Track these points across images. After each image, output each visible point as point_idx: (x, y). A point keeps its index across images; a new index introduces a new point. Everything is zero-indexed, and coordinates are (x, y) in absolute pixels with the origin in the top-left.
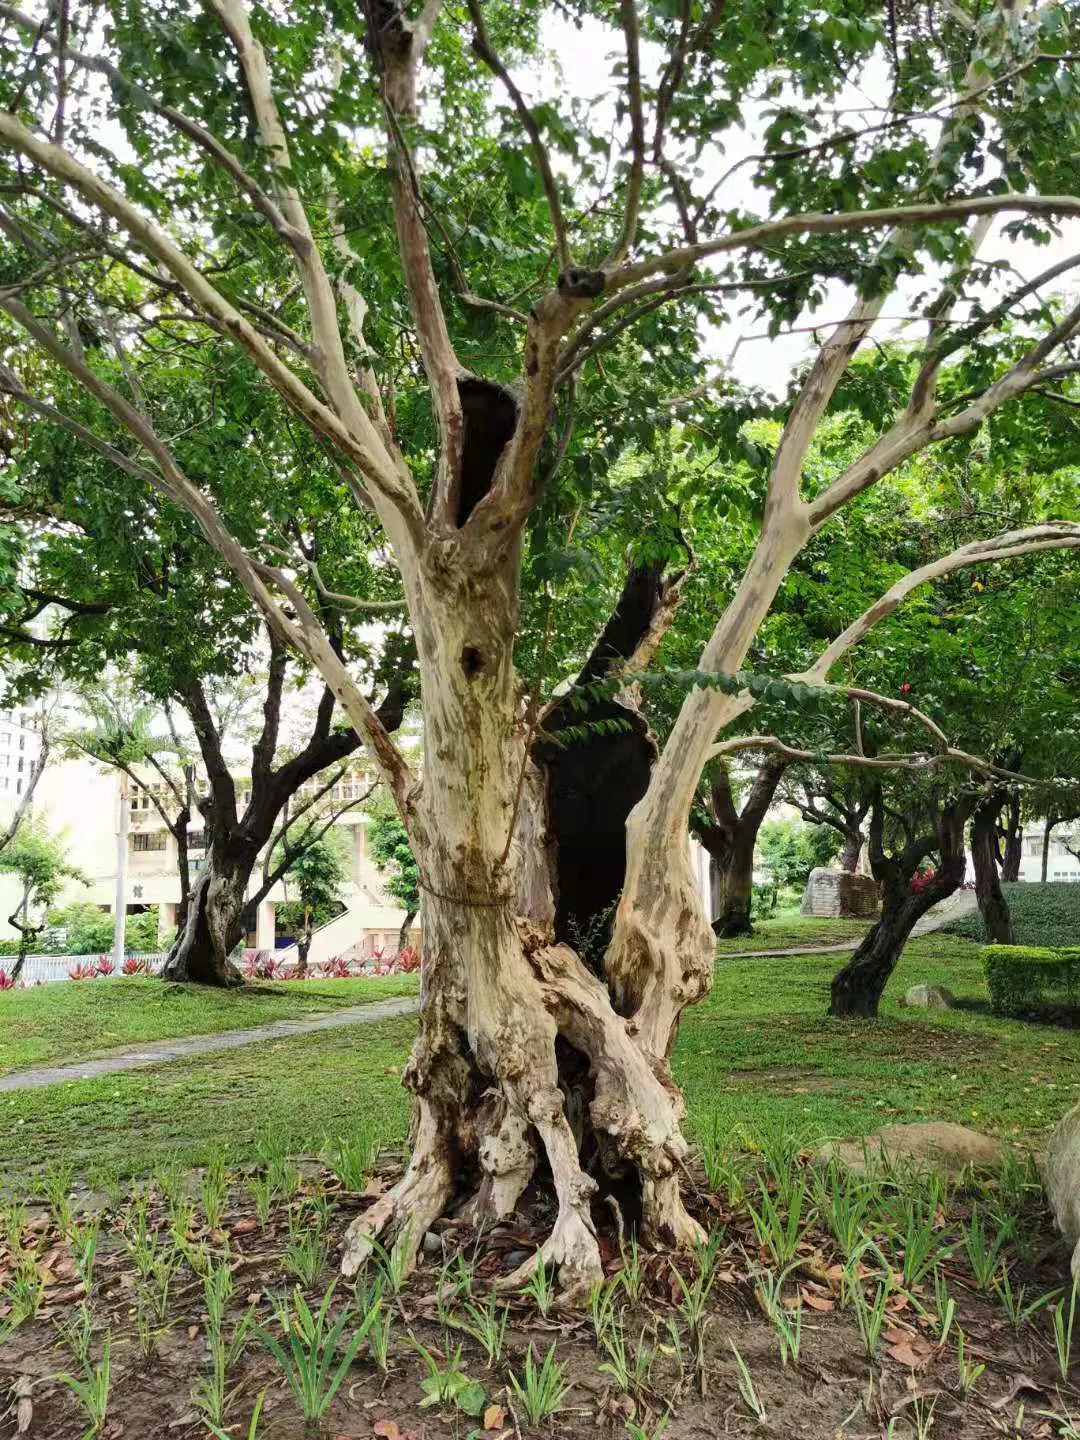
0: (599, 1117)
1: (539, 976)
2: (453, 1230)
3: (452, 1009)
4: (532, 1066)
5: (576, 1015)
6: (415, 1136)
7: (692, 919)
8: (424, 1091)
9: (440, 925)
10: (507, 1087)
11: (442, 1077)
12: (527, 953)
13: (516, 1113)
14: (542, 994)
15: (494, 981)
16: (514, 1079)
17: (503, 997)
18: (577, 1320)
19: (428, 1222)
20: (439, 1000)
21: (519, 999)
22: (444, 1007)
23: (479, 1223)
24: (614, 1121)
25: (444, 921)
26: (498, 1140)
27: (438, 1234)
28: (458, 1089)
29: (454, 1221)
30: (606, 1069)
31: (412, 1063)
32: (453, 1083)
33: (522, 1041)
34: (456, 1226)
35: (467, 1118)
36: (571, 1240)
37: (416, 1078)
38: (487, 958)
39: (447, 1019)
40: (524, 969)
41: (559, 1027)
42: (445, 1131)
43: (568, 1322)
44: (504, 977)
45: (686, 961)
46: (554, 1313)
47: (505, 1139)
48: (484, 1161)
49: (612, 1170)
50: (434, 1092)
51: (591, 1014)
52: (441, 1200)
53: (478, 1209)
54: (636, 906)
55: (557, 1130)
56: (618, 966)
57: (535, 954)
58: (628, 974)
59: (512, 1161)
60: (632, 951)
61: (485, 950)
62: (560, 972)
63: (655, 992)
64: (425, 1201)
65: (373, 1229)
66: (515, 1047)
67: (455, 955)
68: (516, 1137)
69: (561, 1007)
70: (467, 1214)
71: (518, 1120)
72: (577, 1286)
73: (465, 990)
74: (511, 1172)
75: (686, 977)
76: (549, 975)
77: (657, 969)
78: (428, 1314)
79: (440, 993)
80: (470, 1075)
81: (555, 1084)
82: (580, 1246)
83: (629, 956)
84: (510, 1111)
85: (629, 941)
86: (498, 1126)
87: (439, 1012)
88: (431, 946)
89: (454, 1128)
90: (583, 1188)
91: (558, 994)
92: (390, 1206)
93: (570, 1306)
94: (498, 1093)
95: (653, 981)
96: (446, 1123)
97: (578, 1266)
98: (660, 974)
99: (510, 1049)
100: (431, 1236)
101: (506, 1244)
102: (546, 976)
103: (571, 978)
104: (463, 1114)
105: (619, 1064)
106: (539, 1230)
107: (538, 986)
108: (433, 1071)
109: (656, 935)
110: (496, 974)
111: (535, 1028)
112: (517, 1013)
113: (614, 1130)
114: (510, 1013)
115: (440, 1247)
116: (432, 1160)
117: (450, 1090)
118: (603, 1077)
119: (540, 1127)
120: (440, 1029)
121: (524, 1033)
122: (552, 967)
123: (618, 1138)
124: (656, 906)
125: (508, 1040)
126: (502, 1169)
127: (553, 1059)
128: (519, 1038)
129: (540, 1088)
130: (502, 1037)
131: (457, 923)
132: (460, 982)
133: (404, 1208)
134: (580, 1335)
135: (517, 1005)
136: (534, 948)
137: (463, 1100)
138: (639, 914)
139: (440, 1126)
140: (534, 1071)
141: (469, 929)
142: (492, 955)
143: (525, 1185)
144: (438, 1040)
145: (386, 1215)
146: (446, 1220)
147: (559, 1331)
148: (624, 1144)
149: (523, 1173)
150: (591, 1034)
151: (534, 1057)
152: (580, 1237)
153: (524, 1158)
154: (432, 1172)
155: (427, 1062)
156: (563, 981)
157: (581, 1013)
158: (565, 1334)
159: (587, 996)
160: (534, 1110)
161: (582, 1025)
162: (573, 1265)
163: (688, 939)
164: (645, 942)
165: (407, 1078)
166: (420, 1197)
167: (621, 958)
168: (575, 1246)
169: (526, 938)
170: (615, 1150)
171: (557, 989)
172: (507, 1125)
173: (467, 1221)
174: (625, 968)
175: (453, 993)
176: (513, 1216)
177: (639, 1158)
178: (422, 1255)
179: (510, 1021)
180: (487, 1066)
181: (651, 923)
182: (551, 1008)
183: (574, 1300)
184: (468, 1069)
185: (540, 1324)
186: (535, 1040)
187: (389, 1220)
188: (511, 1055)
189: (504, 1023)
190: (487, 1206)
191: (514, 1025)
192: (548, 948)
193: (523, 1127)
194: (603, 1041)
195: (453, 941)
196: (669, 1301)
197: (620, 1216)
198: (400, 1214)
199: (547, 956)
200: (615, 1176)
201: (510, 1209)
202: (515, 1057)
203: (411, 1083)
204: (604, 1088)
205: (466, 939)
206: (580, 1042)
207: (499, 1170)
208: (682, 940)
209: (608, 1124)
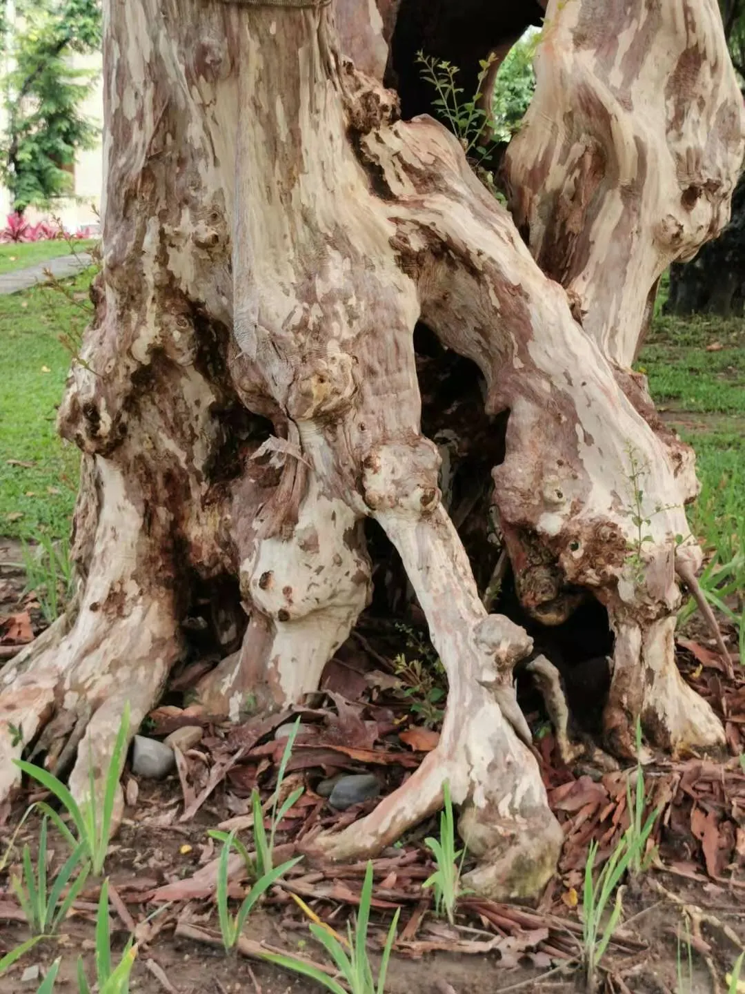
0: (517, 500)
1: (380, 188)
2: (194, 731)
3: (183, 264)
4: (367, 388)
5: (462, 277)
6: (90, 540)
7: (705, 68)
8: (112, 448)
9: (157, 58)
10: (313, 436)
11: (151, 415)
12: (355, 134)
13: (333, 491)
14: (391, 230)
15: (287, 195)
16: (329, 420)
17: (303, 234)
18: (527, 926)
19: (136, 718)
20: (150, 242)
21: (339, 240)
22: (163, 259)
23: (246, 714)
24: (551, 506)
25: (170, 49)
26: (293, 547)
27: (161, 738)
28: (188, 442)
29: (191, 711)
30: (533, 396)
31: (84, 385)
32: (175, 428)
33: (347, 334)
34: (193, 722)
35: (206, 502)
36: (482, 754)
37: (94, 417)
38: (272, 142)
39: (169, 289)
40: (349, 172)
41: (424, 304)
42: (158, 530)
43: (507, 932)
44: (310, 189)
45: (687, 163)
46: (469, 912)
47: (309, 546)
48: (257, 593)
49: (544, 607)
50: (134, 448)
51: (497, 274)
52: (159, 670)
53: (240, 684)
54: (580, 40)
55: (428, 528)
56: (538, 173)
57: (369, 140)
58: (557, 193)
59: (322, 592)
60: (572, 138)
61: (269, 123)
62: (427, 179)
63: (621, 230)
64: (123, 674)
65: (17, 732)
66: (332, 348)
67: (194, 131)
68: (332, 543)
69: (429, 260)
70: (215, 695)
71: (336, 504)
72: (513, 853)
73: (215, 217)
74: (318, 612)
75: (689, 197)
76: (402, 188)
77: (625, 180)
78: (188, 925)
79: (153, 225)
80: (215, 412)
81: (416, 430)
82: (501, 768)
83: (566, 150)
84: (316, 487)
85: (569, 116)
86: (291, 518)
87: (151, 271)
88: (131, 112)
89: (177, 522)
90: (504, 648)
91: (426, 230)
92: (47, 684)
93: (501, 893)
94: (289, 447)
95: (614, 207)
96: (162, 512)
97: (503, 808)
98: (632, 193)
99: (321, 354)
100: (147, 747)
101: (322, 761)
102: (395, 187)
103: (455, 195)
104: (196, 495)
105: (561, 385)
106: (384, 727)
107: (380, 211)
108: (131, 403)
109: (627, 105)
110: (292, 180)
111: (373, 307)
112: (337, 273)
113: (551, 524)
114: (322, 272)
115: (172, 768)
116: (132, 589)
117: (169, 444)
118: (524, 414)
119: (388, 522)
120: (151, 309)
121: (352, 317)
122: (407, 168)
123: (562, 541)
124: (625, 40)
125: (319, 333)
126: (298, 607)
127: (410, 377)
128: (341, 329)
129: (385, 440)
130: (302, 327)
131: (204, 51)
132: (205, 199)
133: (78, 688)
134: (541, 960)
135: (334, 255)
136: (370, 124)
137: (198, 465)
138: (587, 59)
139: (149, 517)
140: (372, 401)
141: (234, 67)
142: (283, 133)
143: (343, 635)
144: (148, 334)
145: (40, 704)
146: (174, 711)
147: (495, 954)
148: (578, 554)
149: (343, 613)
150: (495, 321)
151: (371, 372)
152: (499, 746)
153: (347, 584)
154: (135, 615)
155: (122, 384)
156: (438, 201)
157: (473, 272)
158: (509, 959)
159: (489, 235)
160: (377, 484)
161: (474, 303)
162: (492, 805)
163: (693, 113)
164: (605, 116)
165: (73, 419)
166: (115, 665)
167: (548, 153)
168: (492, 767)
169: (355, 98)
170: (553, 565)
171: (424, 219)
172: (311, 516)
173: (216, 710)
174: (557, 177)
175: (187, 224)
176: (320, 699)
177: (613, 583)
178: (133, 785)
179: (321, 288)
180: (262, 394)
181: (616, 77)
182: (407, 261)
183: (510, 882)
184: (209, 399)
185: (443, 935)
186: (373, 333)
187: (50, 714)
188: (323, 365)
189: (308, 296)
190: (261, 679)
191: (329, 299)
192: (399, 125)
193: (347, 519)
194: (525, 335)
195: (189, 99)
196: (703, 870)
197: (559, 698)
198: (70, 701)
199: (394, 144)
200: (551, 618)
201: (311, 687)
202: (335, 369)
203: (82, 428)
204: (527, 437)
205: (225, 91)
206: (465, 341)
207: (292, 610)
208: (680, 115)
209: (537, 512)
